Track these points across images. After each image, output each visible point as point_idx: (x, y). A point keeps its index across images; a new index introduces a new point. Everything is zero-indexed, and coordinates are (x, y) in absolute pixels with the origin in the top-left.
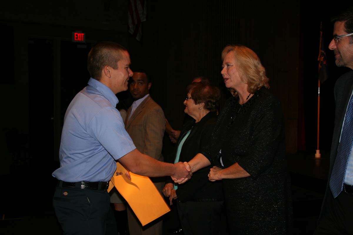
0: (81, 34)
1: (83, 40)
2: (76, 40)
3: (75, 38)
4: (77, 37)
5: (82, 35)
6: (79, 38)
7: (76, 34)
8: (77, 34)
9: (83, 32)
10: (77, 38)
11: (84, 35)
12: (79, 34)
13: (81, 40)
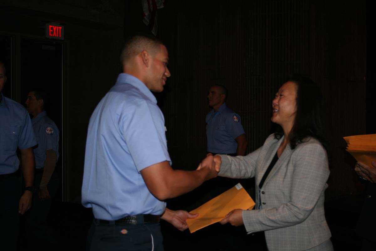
0: (57, 27)
1: (60, 36)
2: (50, 35)
3: (50, 33)
4: (52, 31)
5: (59, 29)
6: (55, 33)
7: (50, 26)
8: (52, 26)
9: (61, 25)
10: (52, 33)
11: (61, 29)
12: (56, 27)
13: (57, 36)
